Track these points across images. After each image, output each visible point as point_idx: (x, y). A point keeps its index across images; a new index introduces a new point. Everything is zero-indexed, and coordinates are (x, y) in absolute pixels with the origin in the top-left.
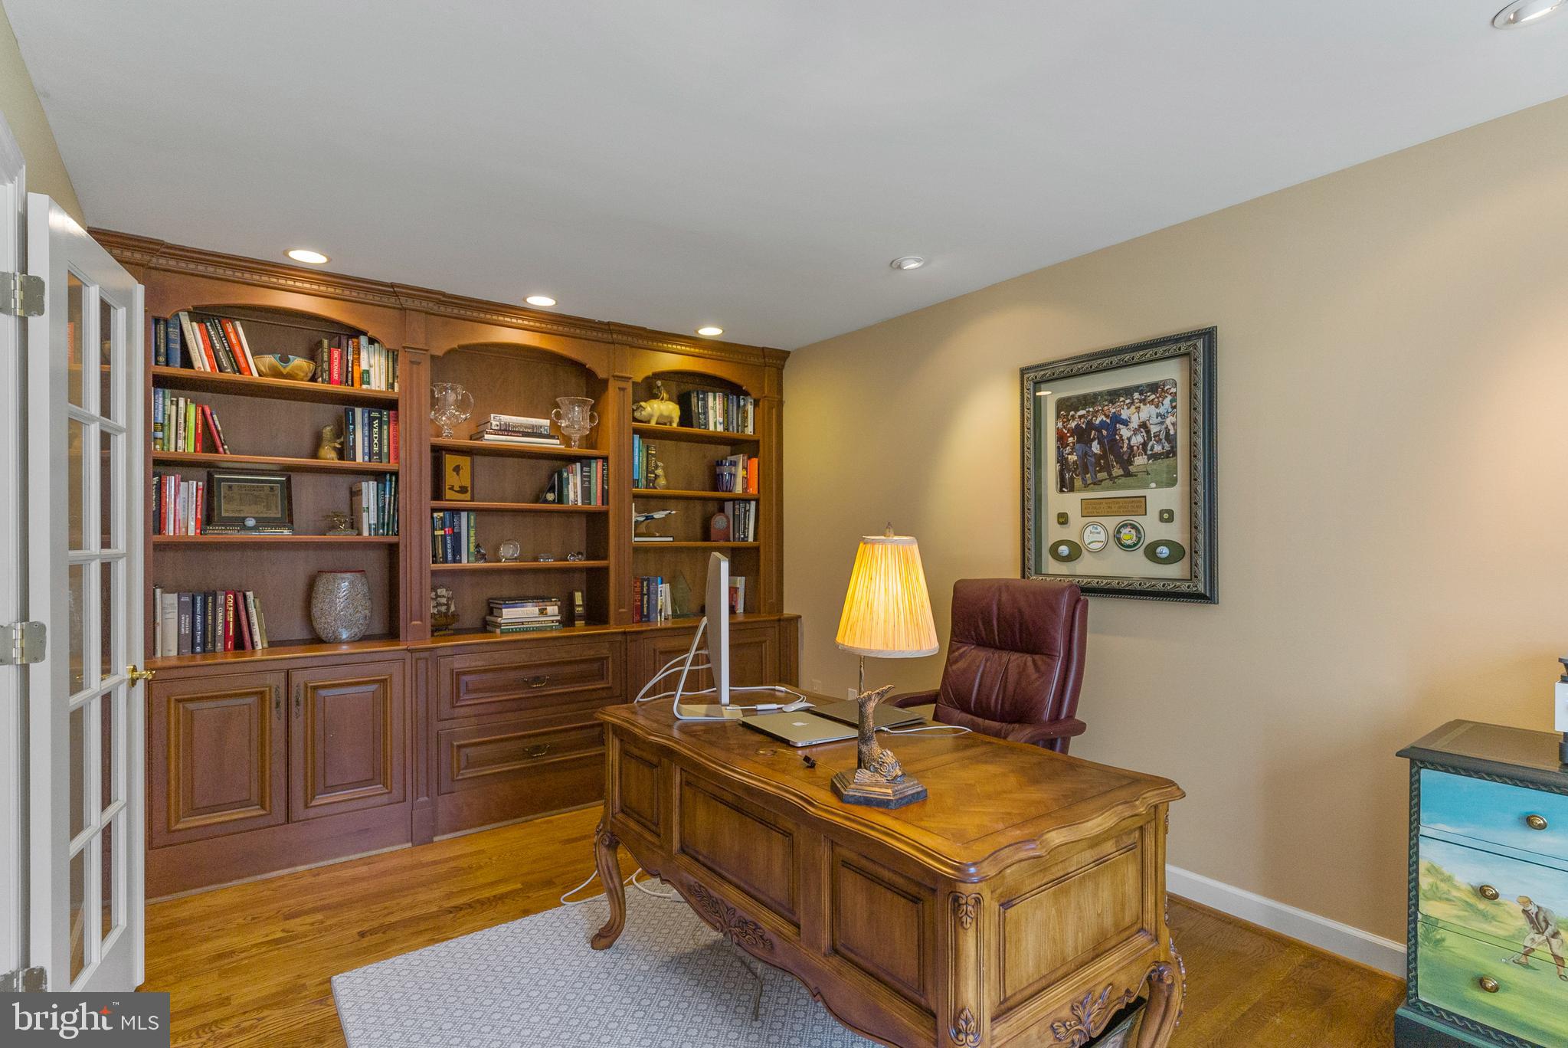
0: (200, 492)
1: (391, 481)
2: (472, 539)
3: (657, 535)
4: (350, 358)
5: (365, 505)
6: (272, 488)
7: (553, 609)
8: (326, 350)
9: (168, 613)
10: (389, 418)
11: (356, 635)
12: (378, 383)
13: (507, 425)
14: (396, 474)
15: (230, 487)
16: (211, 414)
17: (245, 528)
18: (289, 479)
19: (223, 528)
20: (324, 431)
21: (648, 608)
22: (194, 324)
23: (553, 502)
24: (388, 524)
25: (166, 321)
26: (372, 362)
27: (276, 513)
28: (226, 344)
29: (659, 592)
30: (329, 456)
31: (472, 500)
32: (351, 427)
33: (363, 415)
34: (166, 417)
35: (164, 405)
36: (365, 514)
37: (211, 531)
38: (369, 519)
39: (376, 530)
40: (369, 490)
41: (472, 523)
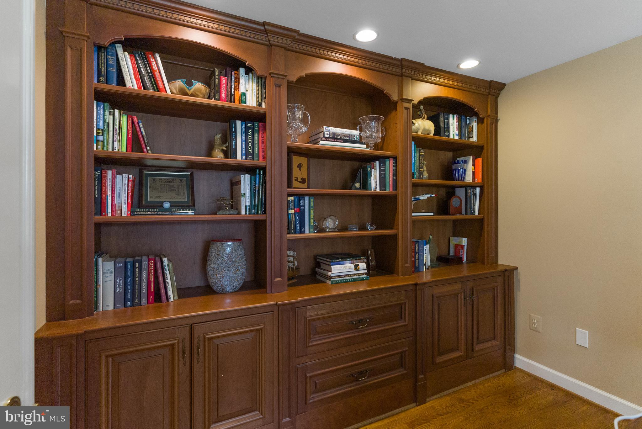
0: (130, 183)
1: (259, 174)
2: (312, 216)
3: (423, 211)
4: (233, 84)
5: (243, 192)
6: (181, 181)
7: (363, 265)
8: (217, 77)
9: (107, 277)
10: (259, 128)
11: (236, 287)
12: (251, 101)
13: (334, 134)
14: (264, 169)
15: (154, 180)
16: (138, 123)
17: (162, 209)
18: (192, 174)
19: (147, 210)
20: (216, 138)
21: (419, 262)
22: (126, 54)
23: (360, 189)
24: (258, 206)
25: (106, 49)
26: (247, 88)
27: (183, 198)
28: (149, 71)
29: (425, 251)
30: (218, 156)
31: (308, 188)
32: (234, 134)
33: (242, 125)
34: (106, 124)
35: (104, 115)
36: (243, 199)
37: (138, 213)
38: (245, 202)
39: (250, 210)
40: (245, 180)
41: (312, 205)
